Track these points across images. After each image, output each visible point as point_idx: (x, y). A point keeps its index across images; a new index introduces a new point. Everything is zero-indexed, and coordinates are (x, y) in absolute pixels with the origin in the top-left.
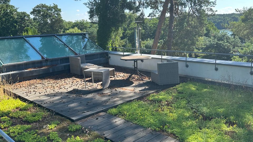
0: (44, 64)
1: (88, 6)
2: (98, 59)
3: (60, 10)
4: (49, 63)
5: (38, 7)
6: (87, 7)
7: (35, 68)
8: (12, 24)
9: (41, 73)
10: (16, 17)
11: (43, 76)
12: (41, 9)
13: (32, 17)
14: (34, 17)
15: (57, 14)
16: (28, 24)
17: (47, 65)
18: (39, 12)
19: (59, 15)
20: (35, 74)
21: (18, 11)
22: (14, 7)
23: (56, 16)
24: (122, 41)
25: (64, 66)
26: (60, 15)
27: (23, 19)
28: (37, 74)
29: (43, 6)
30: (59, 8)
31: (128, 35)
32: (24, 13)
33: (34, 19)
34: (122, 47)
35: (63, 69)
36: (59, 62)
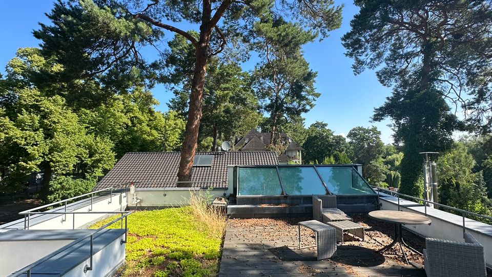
0: (282, 201)
1: (393, 127)
2: (362, 204)
3: (379, 133)
4: (288, 201)
5: (354, 130)
6: (392, 129)
7: (270, 204)
8: (326, 148)
9: (274, 212)
10: (331, 141)
11: (276, 216)
12: (357, 132)
13: (348, 140)
14: (350, 140)
15: (376, 137)
16: (343, 148)
17: (285, 203)
18: (355, 135)
19: (377, 138)
20: (267, 212)
21: (334, 134)
22: (330, 130)
23: (375, 139)
24: (474, 175)
25: (306, 207)
26: (379, 138)
27: (338, 143)
28: (270, 213)
29: (360, 129)
30: (378, 130)
31: (488, 166)
32: (340, 136)
33: (351, 143)
34: (474, 184)
35: (304, 212)
36: (302, 201)
